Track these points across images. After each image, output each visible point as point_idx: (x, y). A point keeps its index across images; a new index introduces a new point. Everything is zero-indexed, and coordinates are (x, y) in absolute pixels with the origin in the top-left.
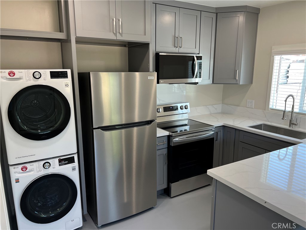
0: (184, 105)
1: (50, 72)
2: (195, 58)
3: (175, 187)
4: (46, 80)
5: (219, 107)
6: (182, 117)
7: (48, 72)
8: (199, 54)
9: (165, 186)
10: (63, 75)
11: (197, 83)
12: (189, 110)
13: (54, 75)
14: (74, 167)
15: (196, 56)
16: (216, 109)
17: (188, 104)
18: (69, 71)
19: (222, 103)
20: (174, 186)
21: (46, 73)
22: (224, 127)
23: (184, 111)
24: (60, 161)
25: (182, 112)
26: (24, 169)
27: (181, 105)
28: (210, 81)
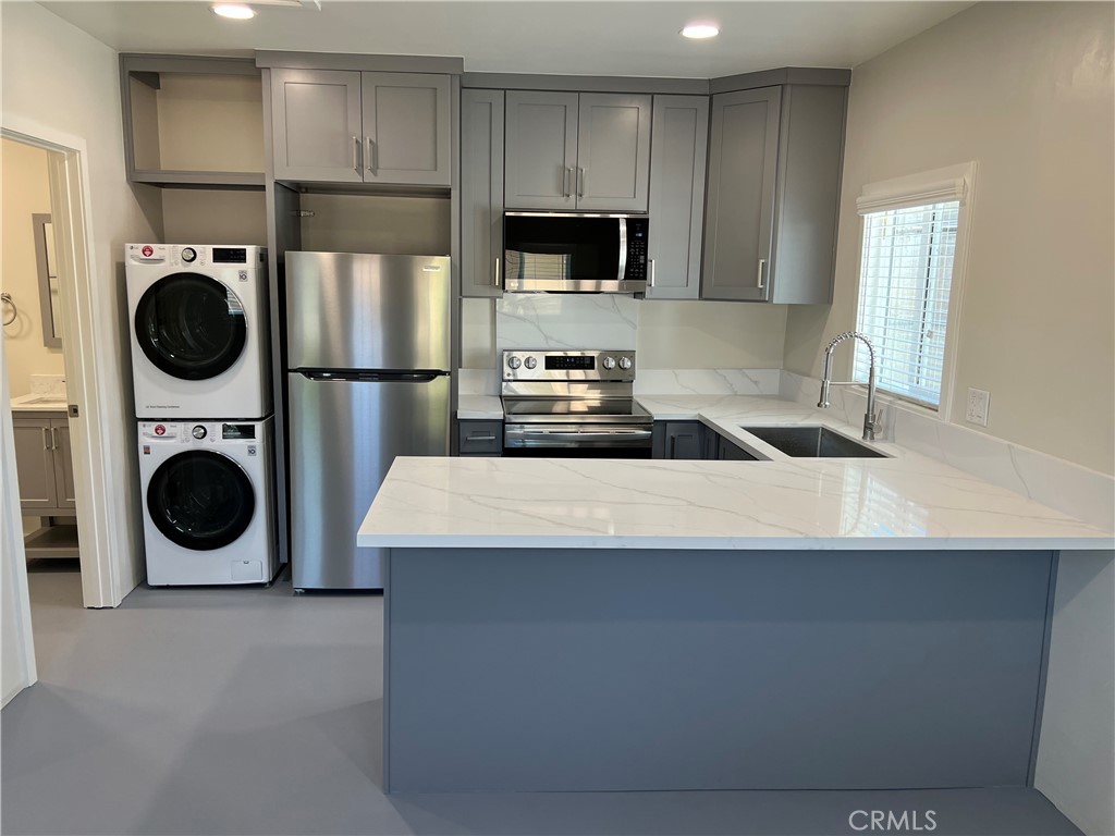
1: (214, 249)
2: (623, 224)
4: (205, 265)
7: (209, 249)
8: (645, 213)
10: (239, 256)
11: (642, 294)
13: (221, 256)
14: (252, 447)
15: (627, 219)
16: (756, 383)
18: (251, 251)
21: (205, 251)
24: (225, 429)
26: (160, 431)
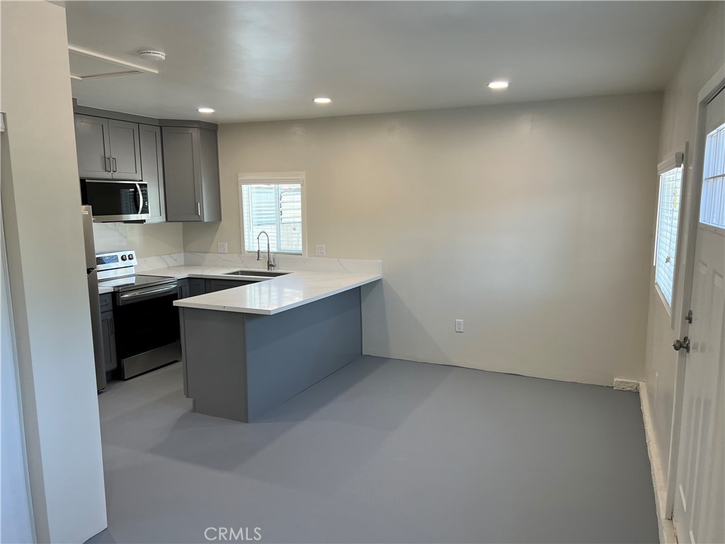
0: (127, 253)
2: (138, 187)
3: (130, 364)
5: (180, 257)
6: (116, 274)
8: (142, 181)
9: (114, 366)
11: (144, 221)
12: (134, 262)
15: (139, 184)
16: (176, 260)
17: (132, 252)
19: (185, 251)
20: (126, 362)
22: (189, 279)
23: (128, 262)
25: (117, 265)
27: (122, 253)
28: (162, 219)
